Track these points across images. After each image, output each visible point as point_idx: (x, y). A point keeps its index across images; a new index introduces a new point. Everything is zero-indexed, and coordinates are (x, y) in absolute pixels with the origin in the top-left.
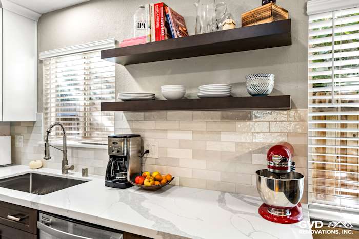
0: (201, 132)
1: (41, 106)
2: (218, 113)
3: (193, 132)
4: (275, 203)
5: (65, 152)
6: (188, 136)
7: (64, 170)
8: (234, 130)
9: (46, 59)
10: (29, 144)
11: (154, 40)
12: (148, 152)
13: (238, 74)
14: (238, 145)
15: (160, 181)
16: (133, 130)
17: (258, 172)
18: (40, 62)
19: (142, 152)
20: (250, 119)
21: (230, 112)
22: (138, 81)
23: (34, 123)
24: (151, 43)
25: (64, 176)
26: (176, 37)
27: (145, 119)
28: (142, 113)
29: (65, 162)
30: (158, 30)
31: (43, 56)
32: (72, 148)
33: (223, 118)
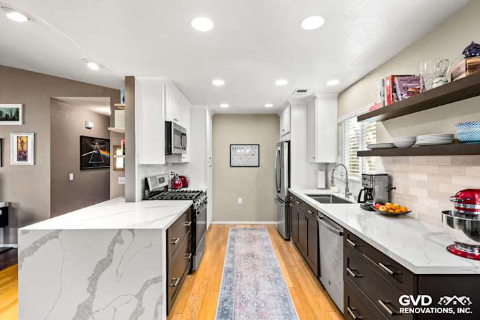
0: (433, 174)
1: (339, 152)
3: (429, 174)
5: (347, 183)
6: (425, 178)
7: (347, 195)
9: (344, 121)
11: (386, 104)
12: (395, 188)
15: (394, 210)
16: (386, 170)
17: (443, 212)
18: (339, 124)
19: (390, 188)
24: (384, 107)
25: (347, 199)
26: (400, 100)
28: (391, 158)
29: (347, 190)
30: (389, 97)
31: (340, 119)
32: (353, 181)
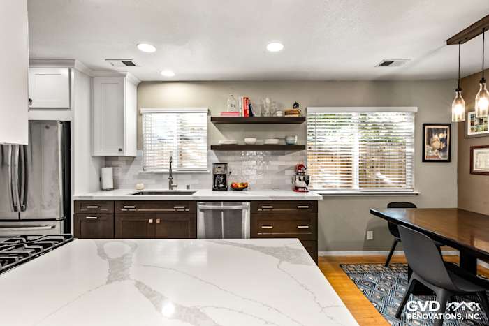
1: (140, 144)
2: (268, 152)
4: (301, 186)
5: (170, 175)
6: (254, 163)
7: (171, 187)
8: (277, 160)
9: (146, 114)
10: (128, 173)
11: (243, 116)
12: (230, 172)
13: (282, 135)
14: (280, 167)
15: (243, 185)
20: (284, 155)
21: (275, 151)
22: (224, 135)
23: (134, 157)
27: (228, 155)
28: (226, 152)
29: (171, 182)
30: (245, 111)
32: (174, 173)
33: (272, 154)
